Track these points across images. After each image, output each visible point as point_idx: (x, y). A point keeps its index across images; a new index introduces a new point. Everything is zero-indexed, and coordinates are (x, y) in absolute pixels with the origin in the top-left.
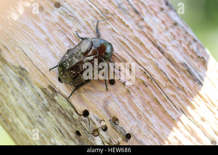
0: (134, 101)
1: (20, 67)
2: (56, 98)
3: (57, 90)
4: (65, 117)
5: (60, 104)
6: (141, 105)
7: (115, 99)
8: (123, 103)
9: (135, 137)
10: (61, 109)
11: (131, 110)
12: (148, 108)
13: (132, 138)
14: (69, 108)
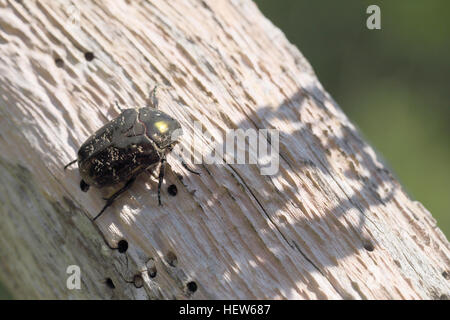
0: (210, 225)
1: (19, 166)
2: (74, 219)
3: (77, 205)
4: (89, 253)
5: (82, 230)
6: (221, 231)
7: (175, 221)
8: (189, 228)
9: (203, 289)
10: (82, 239)
11: (202, 241)
12: (233, 239)
13: (198, 290)
14: (95, 237)
